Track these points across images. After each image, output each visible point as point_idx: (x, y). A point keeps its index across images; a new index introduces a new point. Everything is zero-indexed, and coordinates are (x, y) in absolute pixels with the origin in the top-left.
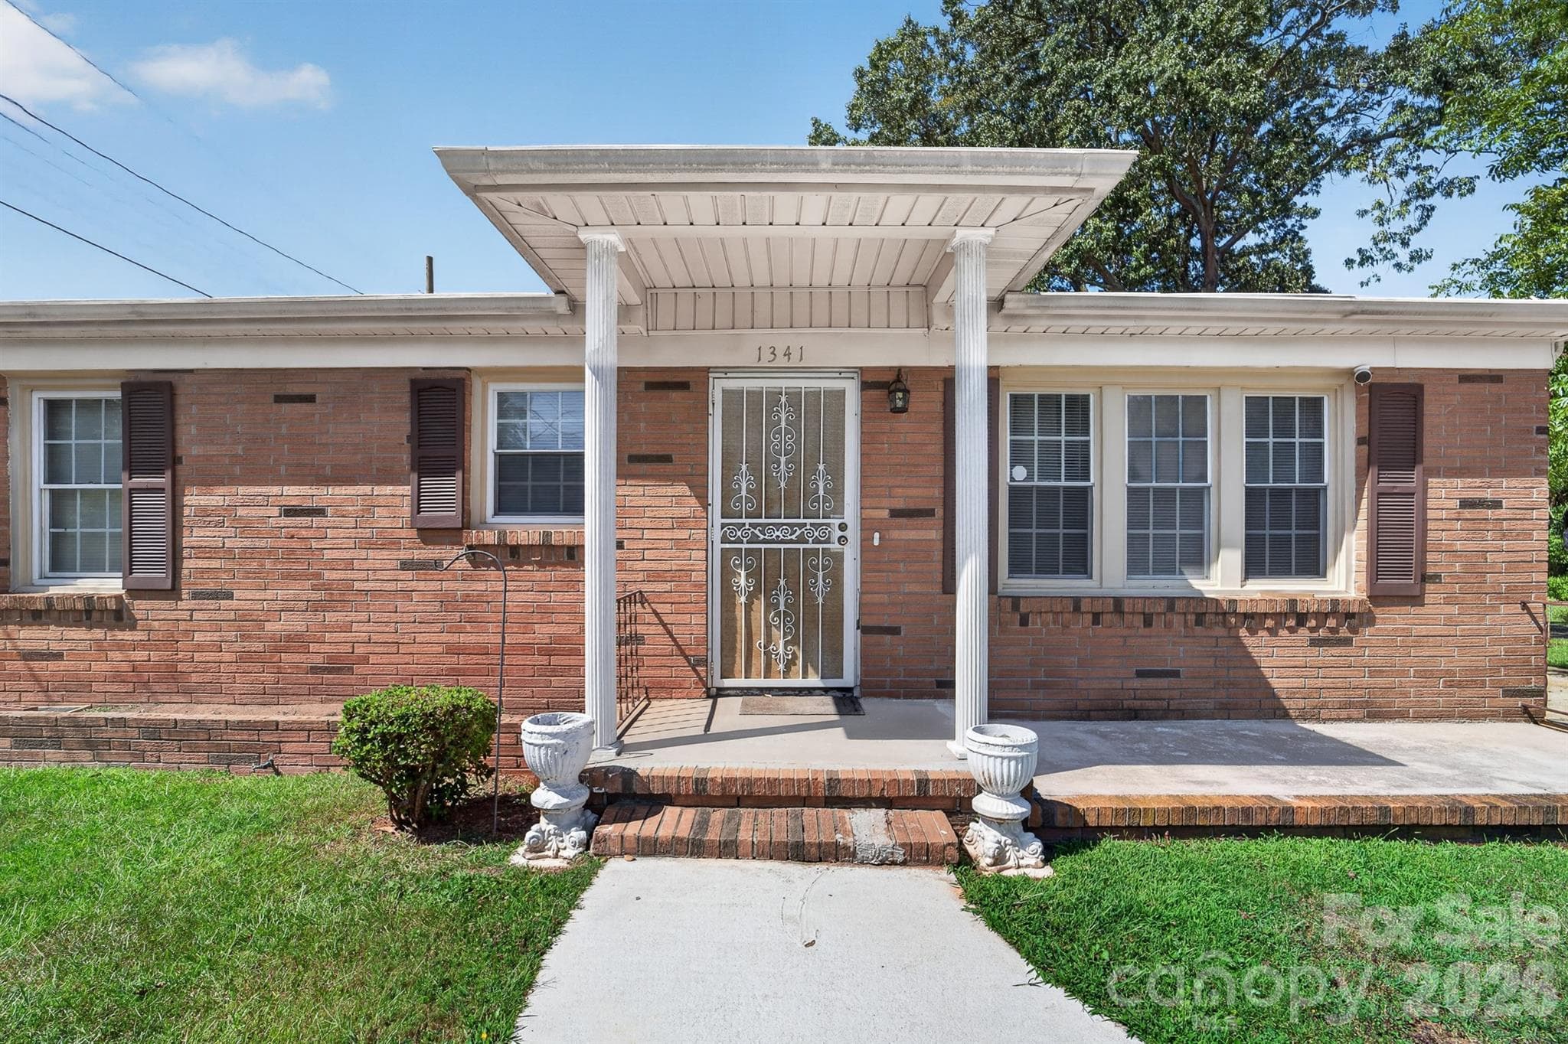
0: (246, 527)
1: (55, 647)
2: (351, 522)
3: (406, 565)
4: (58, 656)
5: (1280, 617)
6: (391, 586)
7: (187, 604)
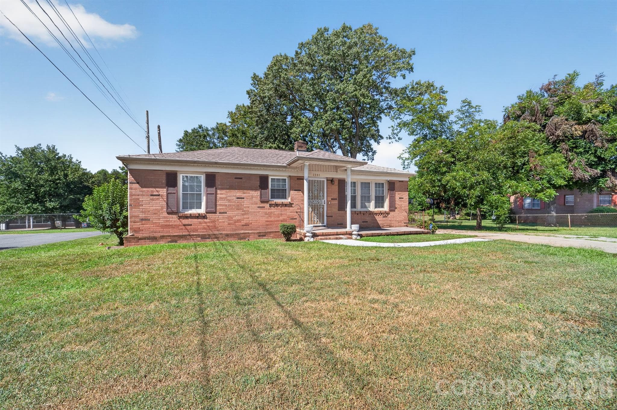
0: (229, 201)
1: (190, 223)
2: (249, 200)
3: (259, 207)
4: (191, 225)
5: (379, 214)
6: (256, 211)
7: (218, 214)
